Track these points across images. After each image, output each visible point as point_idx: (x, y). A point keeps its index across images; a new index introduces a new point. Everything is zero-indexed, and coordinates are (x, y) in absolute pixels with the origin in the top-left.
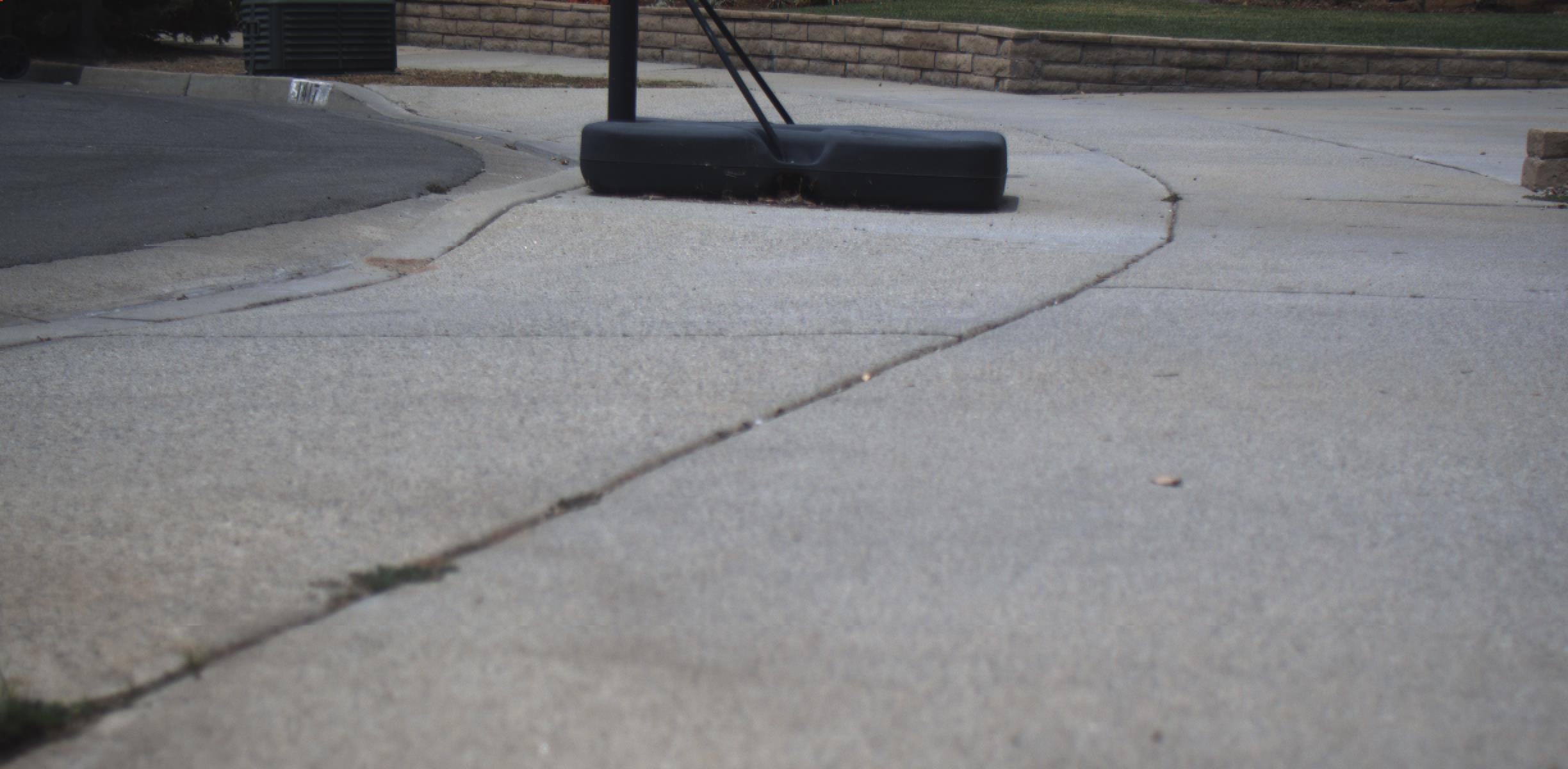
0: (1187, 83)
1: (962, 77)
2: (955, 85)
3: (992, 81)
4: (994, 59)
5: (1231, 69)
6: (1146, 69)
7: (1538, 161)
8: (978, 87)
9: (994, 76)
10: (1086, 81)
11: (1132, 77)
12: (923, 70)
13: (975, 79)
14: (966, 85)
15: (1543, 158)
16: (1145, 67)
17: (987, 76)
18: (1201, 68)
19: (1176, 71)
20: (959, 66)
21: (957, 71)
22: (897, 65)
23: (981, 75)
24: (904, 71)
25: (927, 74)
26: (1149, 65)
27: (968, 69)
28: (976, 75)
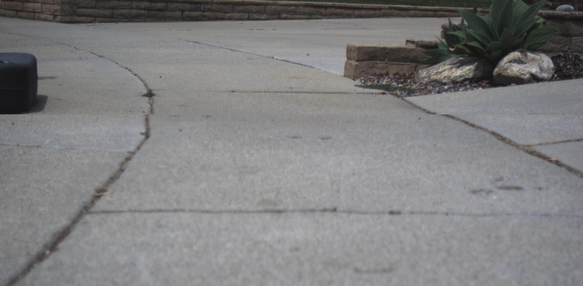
0: (148, 17)
1: (37, 15)
2: (34, 19)
3: (52, 17)
4: (52, 6)
5: (169, 11)
6: (128, 11)
7: (354, 63)
8: (45, 20)
9: (52, 15)
10: (99, 17)
11: (122, 15)
12: (17, 11)
13: (43, 16)
14: (39, 19)
15: (357, 61)
16: (128, 10)
17: (49, 14)
18: (155, 10)
19: (143, 12)
20: (35, 10)
21: (34, 12)
22: (4, 9)
23: (46, 14)
24: (8, 12)
25: (20, 13)
26: (129, 9)
27: (40, 11)
28: (44, 14)
